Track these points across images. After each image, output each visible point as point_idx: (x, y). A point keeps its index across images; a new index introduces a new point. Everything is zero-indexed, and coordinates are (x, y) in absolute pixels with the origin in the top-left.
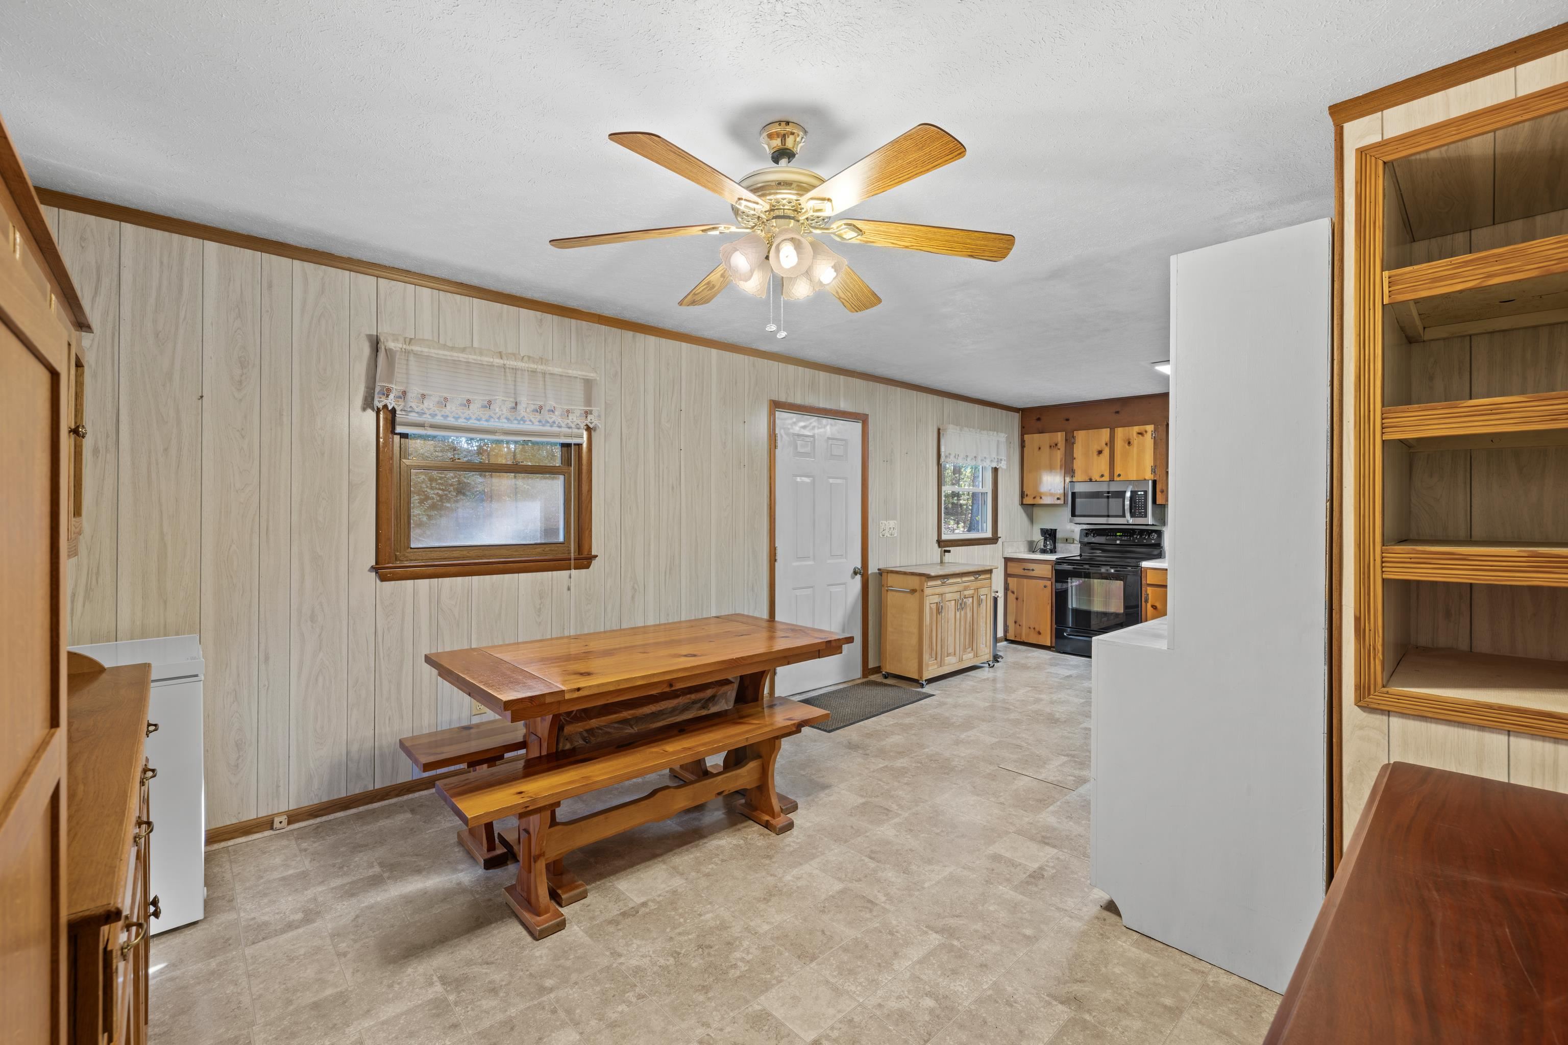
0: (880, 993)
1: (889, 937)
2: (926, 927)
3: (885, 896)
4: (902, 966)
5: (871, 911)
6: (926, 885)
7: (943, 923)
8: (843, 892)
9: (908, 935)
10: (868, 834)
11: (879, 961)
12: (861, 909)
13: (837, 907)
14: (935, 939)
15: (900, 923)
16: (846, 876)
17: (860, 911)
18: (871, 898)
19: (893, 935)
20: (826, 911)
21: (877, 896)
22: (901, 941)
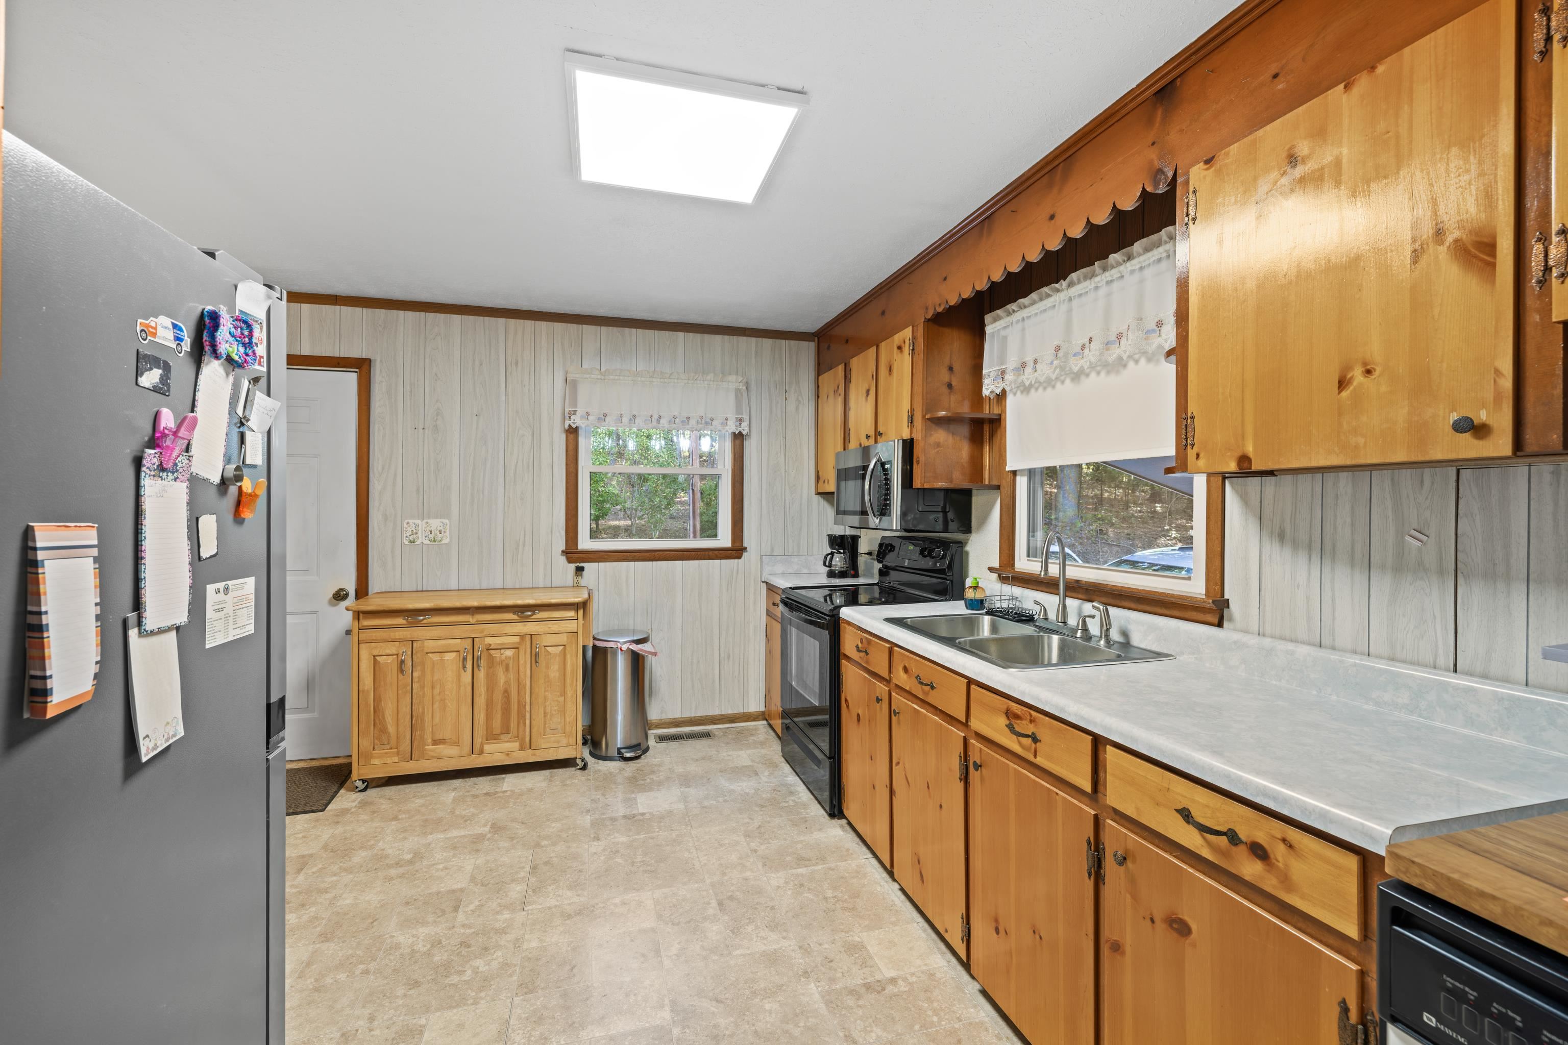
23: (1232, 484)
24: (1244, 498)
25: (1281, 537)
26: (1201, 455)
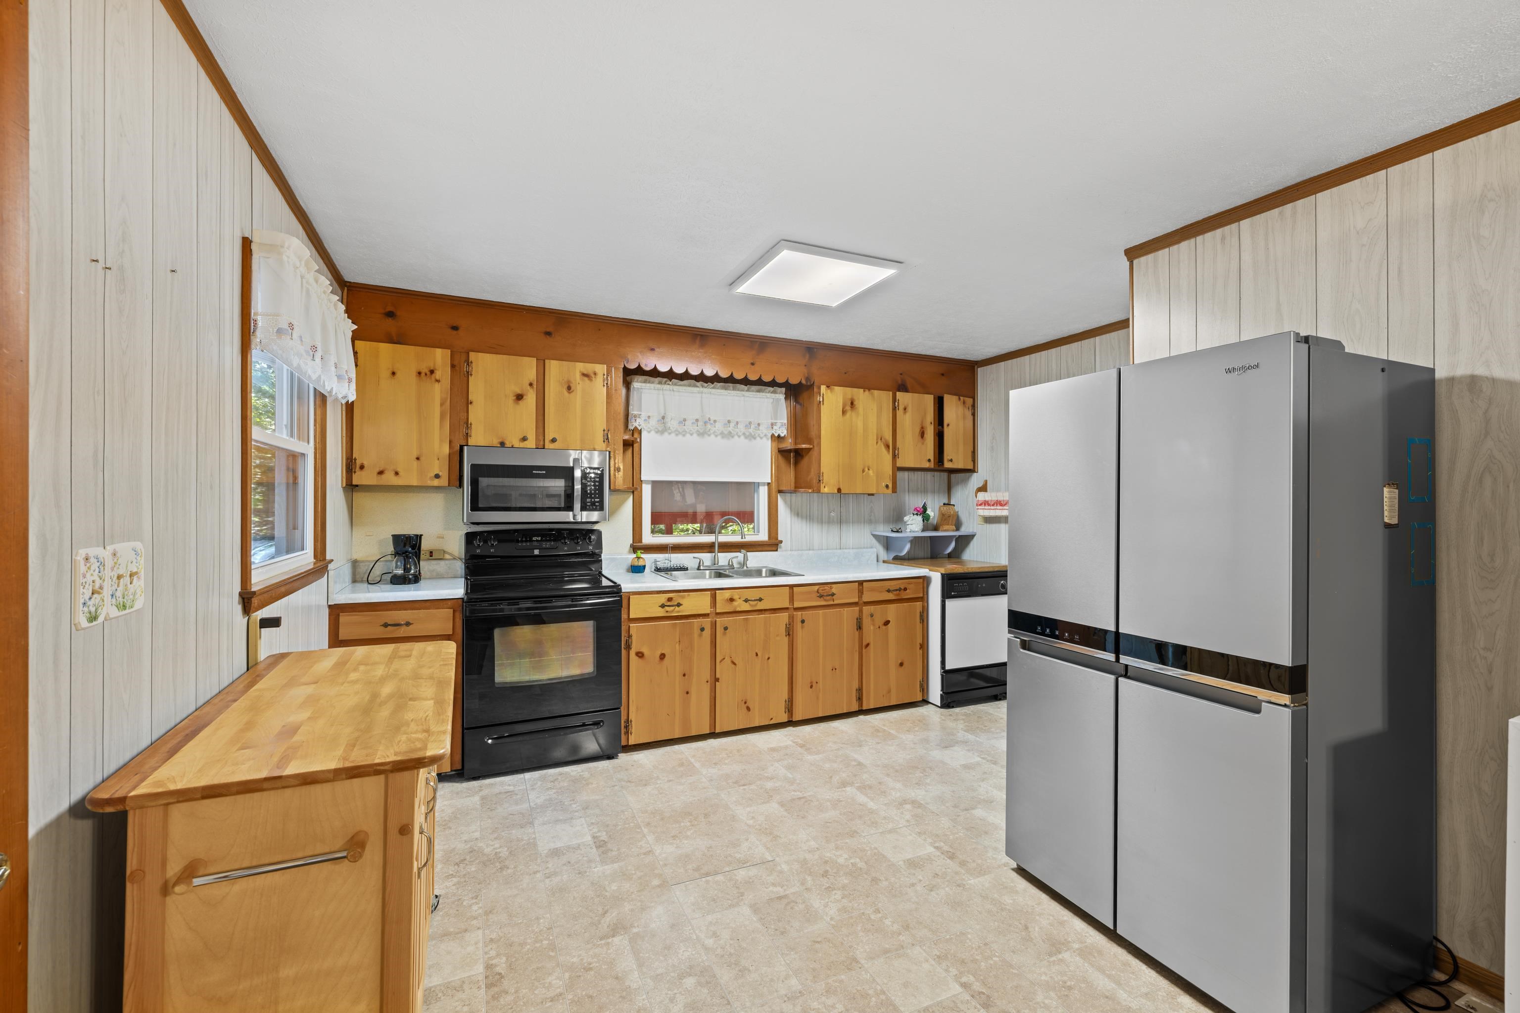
23: (780, 495)
24: (785, 501)
25: (798, 515)
26: (826, 487)
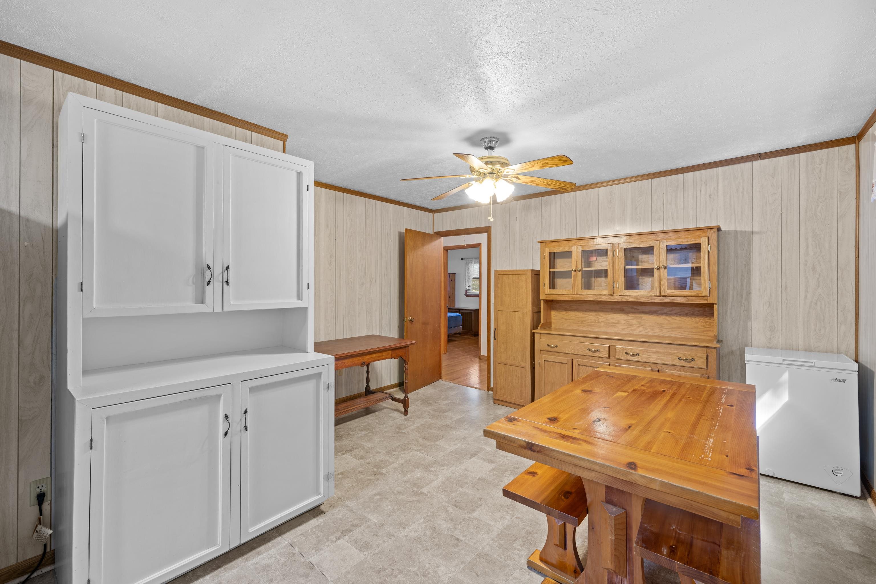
0: (451, 470)
1: (446, 489)
2: (428, 495)
3: (448, 510)
4: (441, 479)
5: (456, 501)
6: (422, 520)
7: (419, 497)
8: (473, 511)
9: (438, 491)
10: (462, 566)
11: (451, 480)
12: (461, 502)
13: (474, 502)
14: (425, 490)
15: (440, 496)
16: (473, 522)
17: (462, 501)
18: (456, 509)
19: (445, 491)
20: (479, 499)
21: (453, 510)
22: (441, 488)
